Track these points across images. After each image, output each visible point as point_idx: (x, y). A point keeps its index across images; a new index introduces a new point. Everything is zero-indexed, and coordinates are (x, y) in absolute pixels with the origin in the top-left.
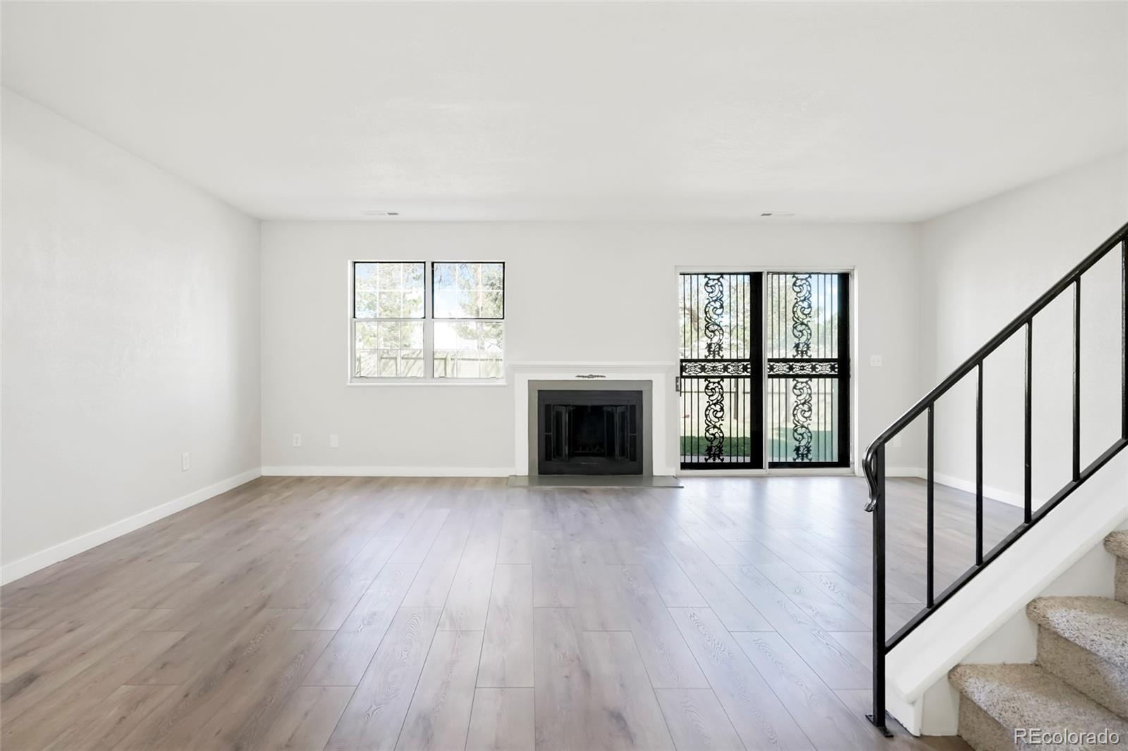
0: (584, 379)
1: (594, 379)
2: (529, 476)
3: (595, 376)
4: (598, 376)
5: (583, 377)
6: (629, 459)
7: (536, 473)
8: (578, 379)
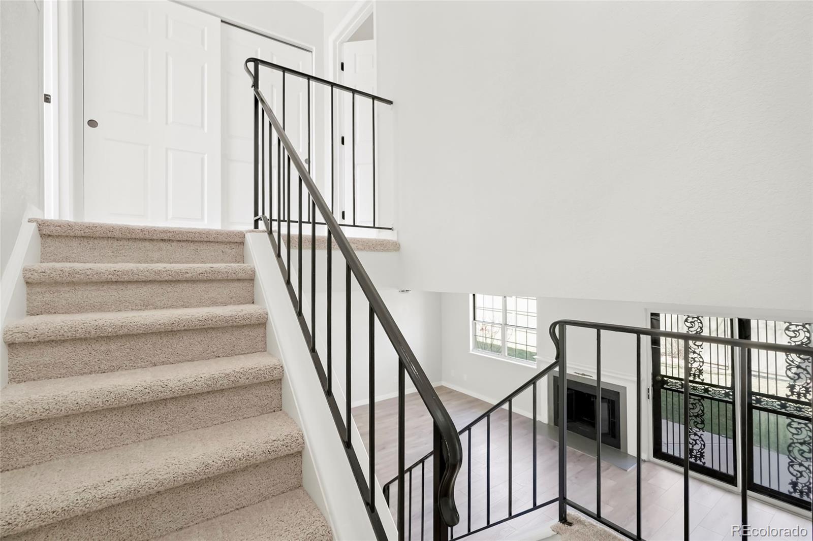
0: (579, 375)
1: (585, 377)
2: (548, 424)
3: (586, 375)
4: (588, 376)
5: (579, 374)
6: (611, 436)
7: (552, 424)
8: (575, 374)
